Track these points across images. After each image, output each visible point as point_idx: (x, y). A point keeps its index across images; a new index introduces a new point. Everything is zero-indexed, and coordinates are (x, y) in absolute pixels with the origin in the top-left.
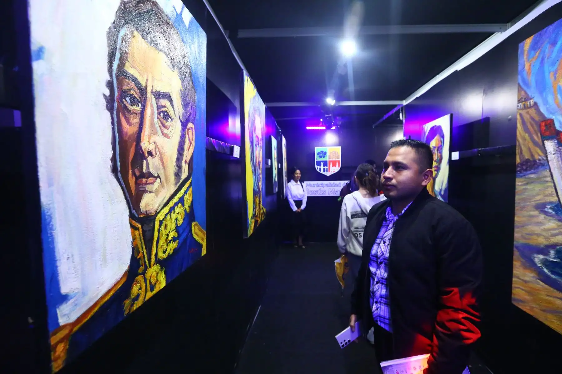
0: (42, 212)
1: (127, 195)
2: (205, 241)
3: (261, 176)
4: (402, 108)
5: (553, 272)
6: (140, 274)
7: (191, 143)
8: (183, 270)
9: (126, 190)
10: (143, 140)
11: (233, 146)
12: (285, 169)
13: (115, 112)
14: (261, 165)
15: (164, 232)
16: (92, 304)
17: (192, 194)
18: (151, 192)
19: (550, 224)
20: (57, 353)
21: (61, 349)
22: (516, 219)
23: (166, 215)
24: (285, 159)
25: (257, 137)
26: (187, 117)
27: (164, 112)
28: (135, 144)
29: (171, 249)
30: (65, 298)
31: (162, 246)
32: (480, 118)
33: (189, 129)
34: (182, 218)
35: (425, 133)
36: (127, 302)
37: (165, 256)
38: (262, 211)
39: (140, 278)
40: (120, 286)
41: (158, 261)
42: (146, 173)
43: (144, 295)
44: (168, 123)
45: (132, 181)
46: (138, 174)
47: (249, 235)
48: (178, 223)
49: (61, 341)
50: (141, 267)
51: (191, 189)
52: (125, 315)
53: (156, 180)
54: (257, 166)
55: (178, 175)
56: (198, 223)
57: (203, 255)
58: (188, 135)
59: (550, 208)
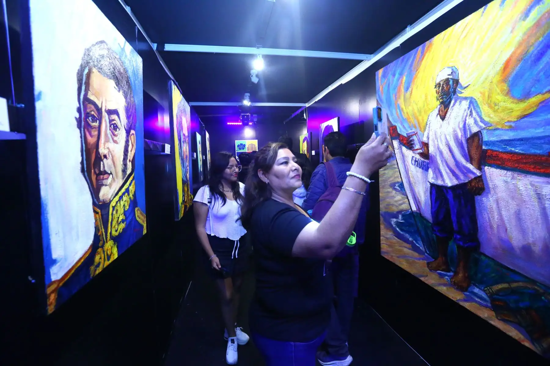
0: (42, 202)
1: (91, 188)
2: (145, 222)
3: (188, 168)
4: (305, 109)
5: (402, 230)
6: (101, 247)
7: (133, 145)
8: (130, 245)
9: (90, 185)
10: (101, 147)
11: (165, 144)
12: (209, 160)
13: (82, 129)
14: (188, 158)
15: (116, 216)
16: (70, 267)
17: (134, 186)
18: (106, 185)
19: (398, 197)
20: (51, 300)
21: (53, 297)
22: (380, 194)
23: (117, 202)
24: (208, 151)
25: (184, 135)
26: (129, 126)
27: (113, 124)
28: (95, 150)
29: (121, 229)
30: (54, 262)
31: (115, 226)
32: (358, 121)
33: (131, 135)
34: (128, 205)
35: (321, 130)
36: (92, 268)
37: (117, 234)
38: (190, 198)
39: (100, 250)
40: (87, 255)
41: (112, 238)
42: (102, 171)
43: (103, 263)
44: (117, 132)
45: (94, 177)
46: (97, 172)
47: (180, 219)
48: (125, 209)
49: (52, 292)
50: (101, 242)
51: (134, 182)
52: (91, 278)
53: (109, 176)
54: (185, 159)
55: (124, 171)
56: (140, 208)
57: (144, 234)
58: (131, 140)
59: (398, 186)
